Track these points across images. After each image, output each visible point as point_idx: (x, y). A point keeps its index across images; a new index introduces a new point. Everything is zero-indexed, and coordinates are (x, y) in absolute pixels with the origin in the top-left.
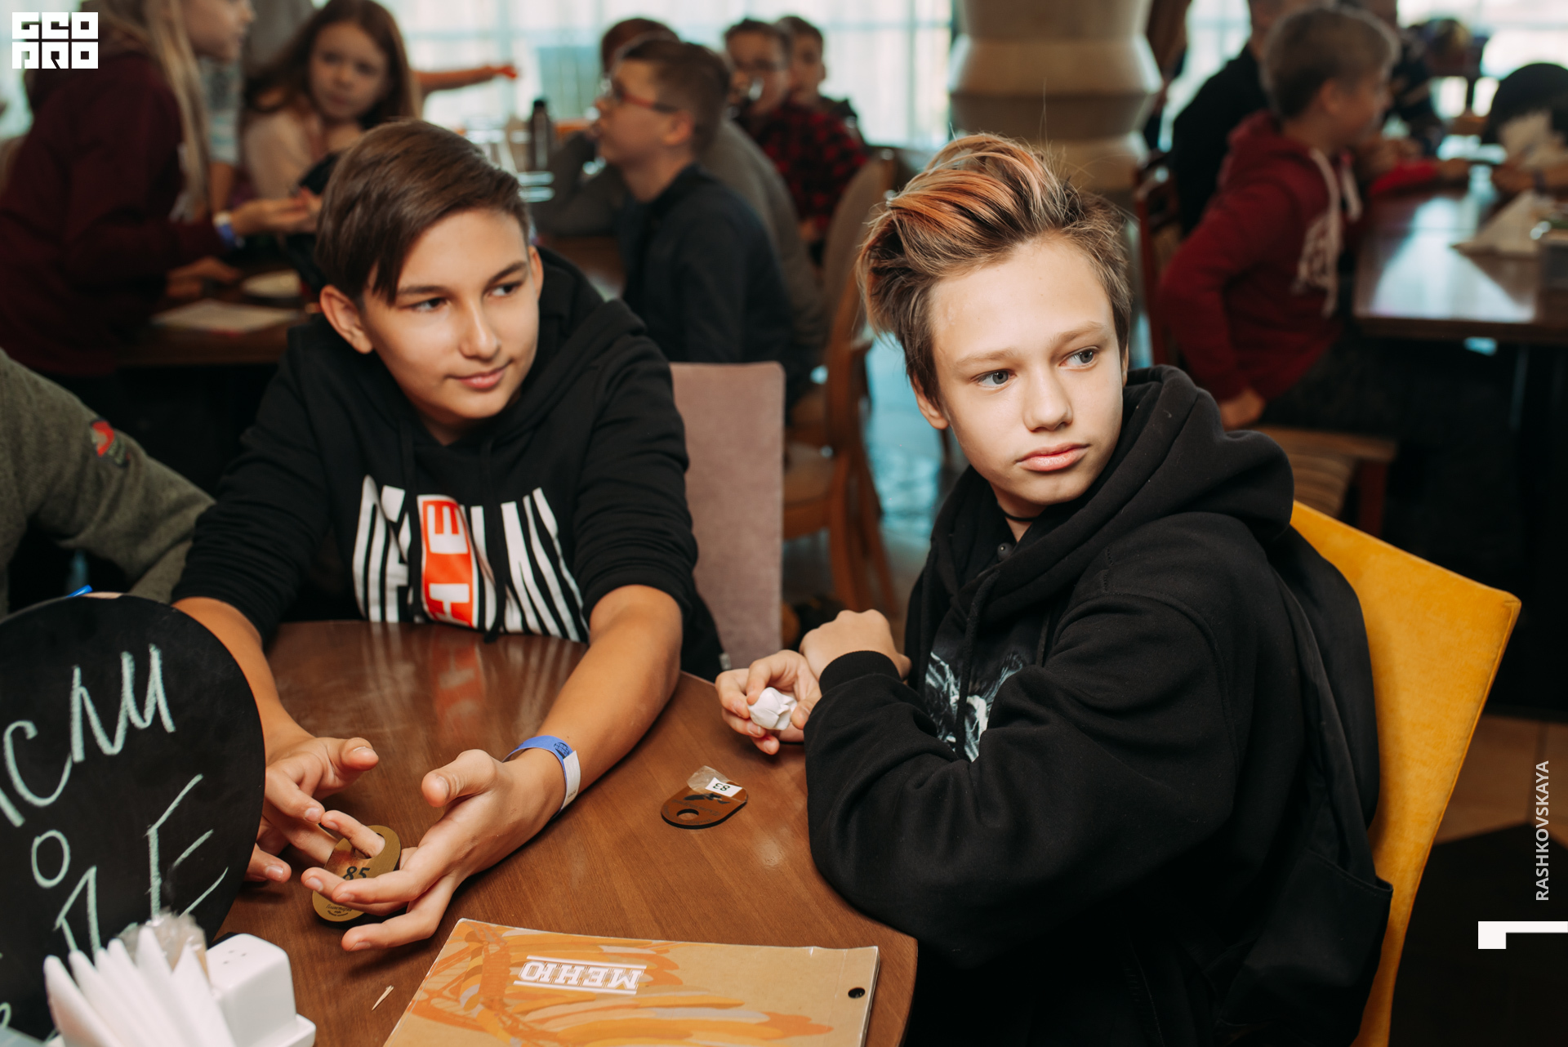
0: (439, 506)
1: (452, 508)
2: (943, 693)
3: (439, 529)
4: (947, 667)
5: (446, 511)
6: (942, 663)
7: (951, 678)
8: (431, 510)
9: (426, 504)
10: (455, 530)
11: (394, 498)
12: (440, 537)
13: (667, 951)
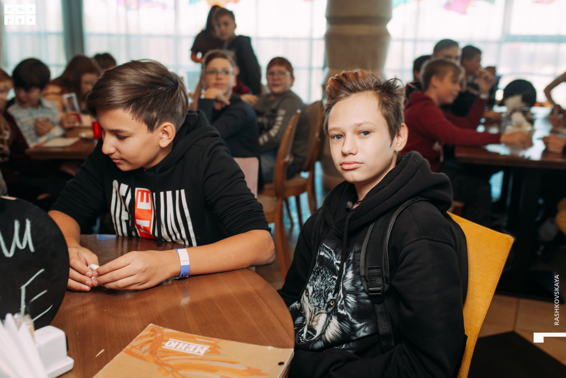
0: (143, 192)
1: (147, 192)
2: (331, 261)
3: (142, 200)
4: (333, 251)
5: (145, 194)
6: (331, 250)
7: (334, 255)
8: (140, 193)
9: (138, 191)
10: (147, 201)
11: (124, 188)
12: (142, 203)
13: (218, 342)
